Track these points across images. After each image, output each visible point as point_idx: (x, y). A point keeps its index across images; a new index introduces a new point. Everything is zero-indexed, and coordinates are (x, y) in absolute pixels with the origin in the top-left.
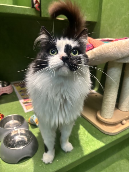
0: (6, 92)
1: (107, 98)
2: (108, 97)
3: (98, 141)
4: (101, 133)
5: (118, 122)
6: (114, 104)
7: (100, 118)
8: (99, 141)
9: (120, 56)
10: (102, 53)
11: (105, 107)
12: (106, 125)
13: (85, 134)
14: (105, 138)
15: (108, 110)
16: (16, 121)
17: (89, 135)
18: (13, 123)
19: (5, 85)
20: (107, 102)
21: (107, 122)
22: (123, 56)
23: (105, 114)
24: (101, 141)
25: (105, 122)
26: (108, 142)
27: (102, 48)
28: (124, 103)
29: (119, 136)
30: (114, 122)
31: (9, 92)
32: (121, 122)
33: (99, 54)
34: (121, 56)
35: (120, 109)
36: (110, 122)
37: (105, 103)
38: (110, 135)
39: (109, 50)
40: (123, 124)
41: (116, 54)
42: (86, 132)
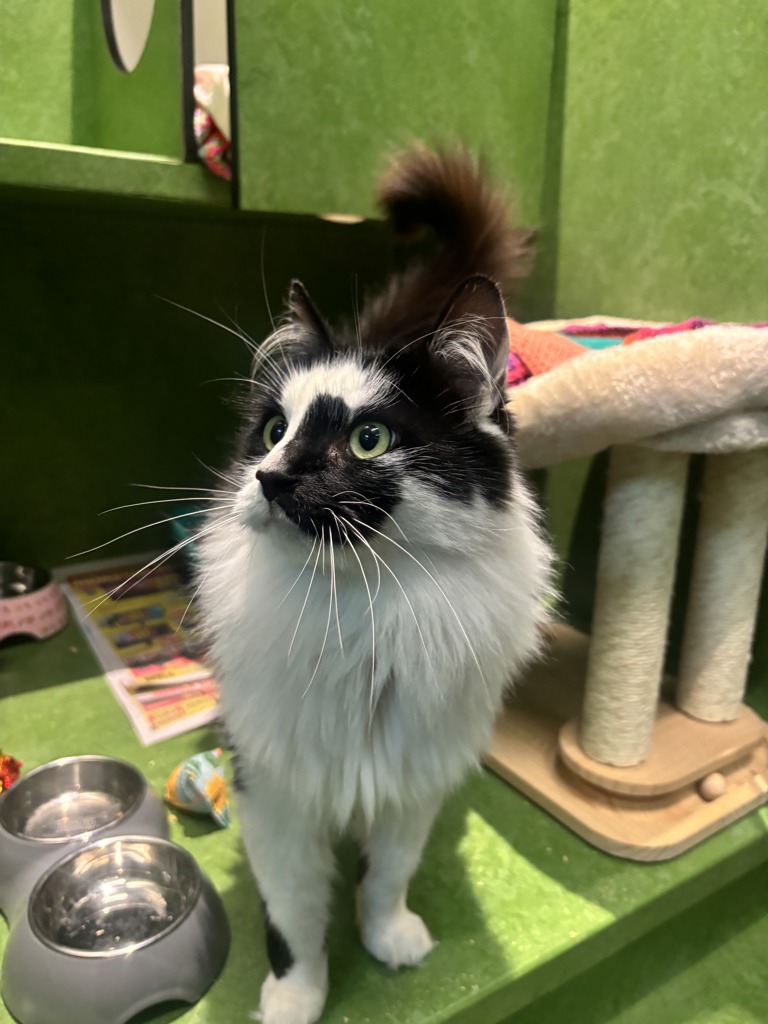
0: (25, 628)
1: (613, 647)
2: (617, 640)
3: (572, 896)
4: (586, 850)
5: (681, 785)
6: (655, 680)
7: (576, 765)
8: (578, 901)
9: (670, 415)
10: (577, 405)
11: (604, 698)
12: (615, 801)
13: (499, 863)
14: (612, 881)
15: (620, 718)
16: (94, 798)
17: (522, 865)
18: (75, 806)
19: (22, 587)
20: (616, 669)
21: (617, 783)
22: (685, 419)
23: (606, 742)
24: (589, 898)
25: (609, 787)
26: (632, 903)
27: (575, 375)
28: (705, 673)
29: (688, 869)
30: (655, 787)
31: (45, 630)
32: (697, 786)
33: (560, 406)
34: (676, 415)
35: (691, 711)
36: (634, 787)
37: (604, 674)
38: (641, 864)
39: (613, 389)
40: (707, 798)
41: (652, 408)
42: (504, 850)
